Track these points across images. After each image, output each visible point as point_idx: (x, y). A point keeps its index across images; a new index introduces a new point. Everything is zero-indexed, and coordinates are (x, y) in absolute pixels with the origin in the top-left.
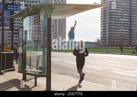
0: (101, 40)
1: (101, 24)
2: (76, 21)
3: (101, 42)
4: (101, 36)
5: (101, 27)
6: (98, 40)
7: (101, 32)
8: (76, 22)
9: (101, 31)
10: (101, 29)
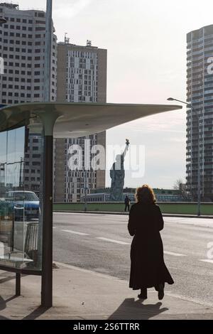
0: (187, 184)
1: (188, 148)
2: (127, 141)
3: (187, 190)
4: (187, 175)
5: (187, 154)
6: (181, 185)
7: (188, 166)
8: (128, 143)
9: (188, 163)
10: (188, 160)
